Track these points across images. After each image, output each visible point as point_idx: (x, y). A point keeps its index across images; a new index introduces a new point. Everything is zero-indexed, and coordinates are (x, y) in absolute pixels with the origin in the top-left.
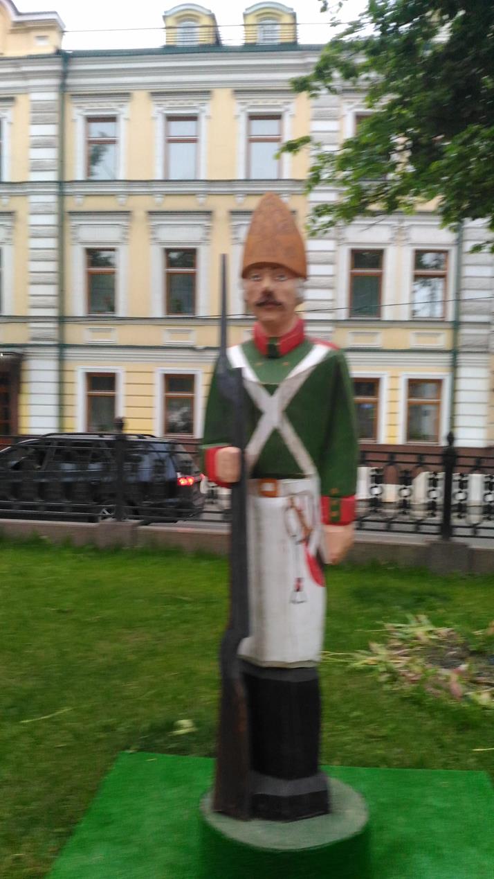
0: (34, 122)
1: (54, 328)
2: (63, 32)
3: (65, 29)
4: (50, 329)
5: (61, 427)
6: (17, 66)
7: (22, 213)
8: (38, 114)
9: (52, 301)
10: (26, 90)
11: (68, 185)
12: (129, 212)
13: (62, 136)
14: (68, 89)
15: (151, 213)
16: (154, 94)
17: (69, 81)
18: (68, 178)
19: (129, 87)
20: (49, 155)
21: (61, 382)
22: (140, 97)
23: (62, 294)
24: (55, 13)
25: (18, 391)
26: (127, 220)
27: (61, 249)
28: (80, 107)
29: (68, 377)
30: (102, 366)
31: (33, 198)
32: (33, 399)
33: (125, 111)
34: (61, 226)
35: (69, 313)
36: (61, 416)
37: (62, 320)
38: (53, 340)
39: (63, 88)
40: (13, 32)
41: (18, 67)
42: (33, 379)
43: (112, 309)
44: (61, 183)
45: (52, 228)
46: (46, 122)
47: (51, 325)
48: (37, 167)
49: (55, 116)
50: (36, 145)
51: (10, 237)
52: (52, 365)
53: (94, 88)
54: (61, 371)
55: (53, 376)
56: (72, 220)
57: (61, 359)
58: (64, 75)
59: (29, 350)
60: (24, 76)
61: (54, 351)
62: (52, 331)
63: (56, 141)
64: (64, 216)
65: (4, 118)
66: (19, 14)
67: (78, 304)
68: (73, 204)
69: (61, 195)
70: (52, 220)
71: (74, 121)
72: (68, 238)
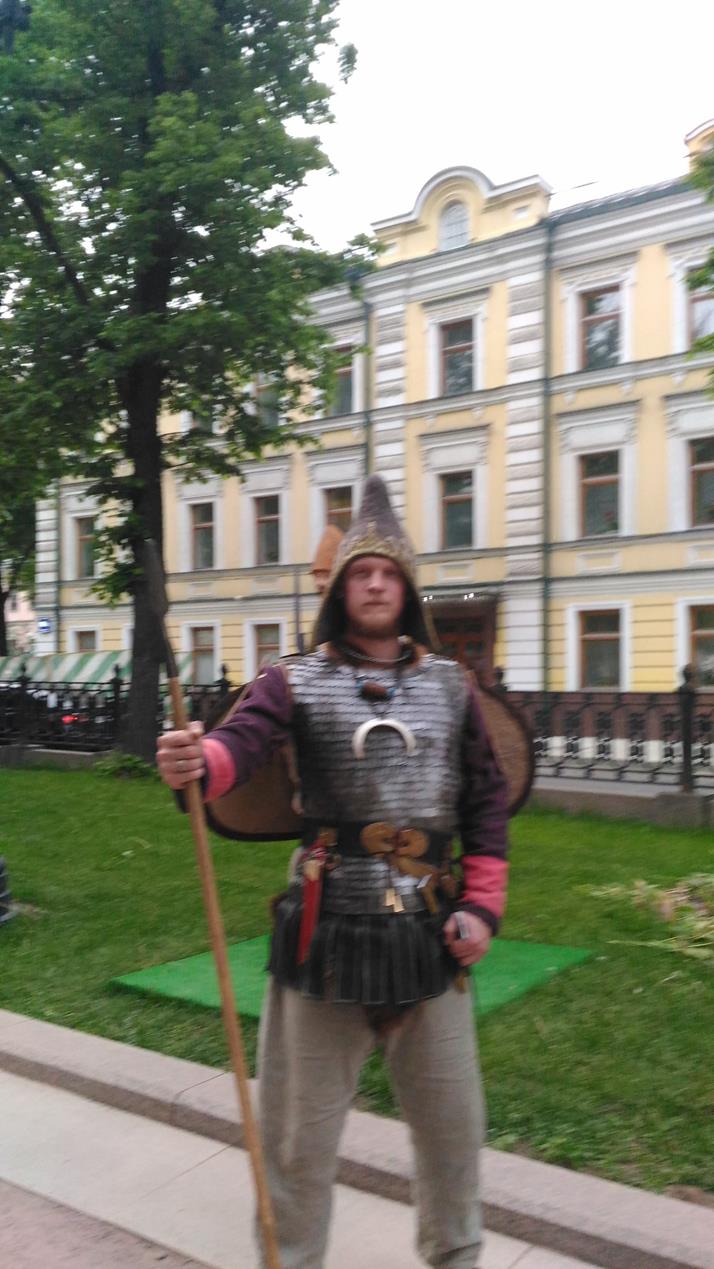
0: (514, 313)
1: (538, 559)
2: (549, 196)
3: (552, 192)
4: (532, 560)
5: (546, 681)
6: (491, 249)
7: (498, 425)
8: (519, 302)
9: (535, 525)
10: (503, 276)
11: (554, 382)
12: (638, 401)
13: (547, 323)
14: (557, 263)
15: (668, 398)
16: (670, 246)
17: (556, 254)
18: (556, 372)
19: (636, 244)
20: (533, 348)
21: (546, 626)
22: (651, 253)
23: (547, 517)
24: (536, 176)
25: (493, 639)
26: (636, 412)
27: (547, 461)
28: (571, 283)
29: (555, 618)
30: (600, 600)
31: (512, 405)
32: (511, 648)
33: (630, 275)
34: (547, 433)
35: (556, 537)
36: (546, 668)
37: (547, 548)
38: (537, 574)
39: (548, 265)
40: (488, 210)
41: (492, 251)
42: (510, 623)
43: (615, 526)
44: (546, 381)
45: (536, 436)
46: (527, 310)
47: (536, 555)
48: (517, 366)
49: (539, 300)
50: (517, 340)
51: (484, 454)
52: (535, 604)
53: (587, 256)
54: (546, 611)
55: (535, 618)
56: (561, 424)
57: (546, 597)
58: (549, 248)
59: (506, 588)
60: (502, 259)
61: (538, 587)
62: (536, 562)
63: (541, 330)
64: (549, 419)
65: (475, 315)
66: (493, 188)
67: (568, 525)
68: (560, 404)
69: (547, 395)
70: (535, 427)
71: (564, 301)
72: (556, 445)
